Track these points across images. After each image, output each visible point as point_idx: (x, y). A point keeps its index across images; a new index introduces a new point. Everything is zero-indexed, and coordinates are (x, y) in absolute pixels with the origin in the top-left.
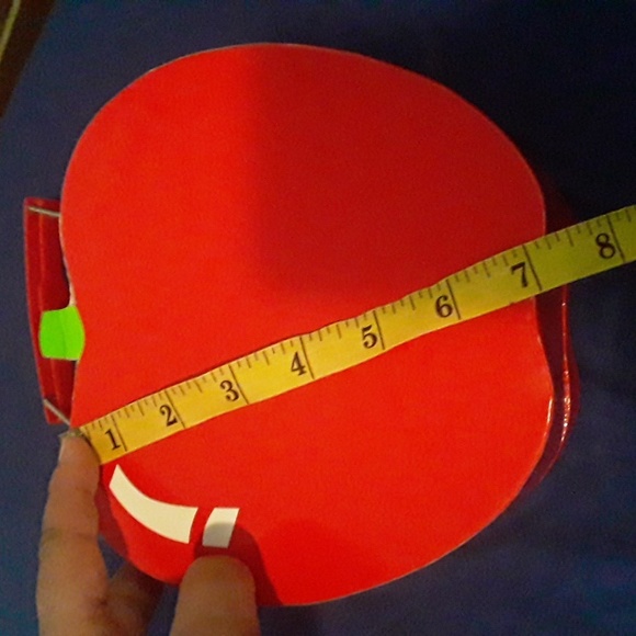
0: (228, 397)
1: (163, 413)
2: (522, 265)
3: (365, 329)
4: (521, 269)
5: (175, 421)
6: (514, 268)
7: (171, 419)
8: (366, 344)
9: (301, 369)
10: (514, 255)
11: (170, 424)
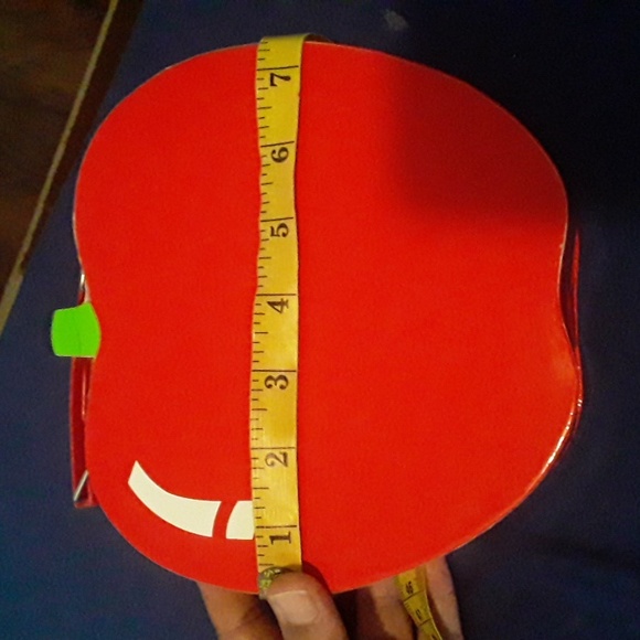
0: (282, 387)
1: (273, 464)
2: (272, 76)
3: (273, 235)
4: (275, 78)
5: (285, 455)
6: (272, 84)
7: (282, 458)
8: (284, 235)
9: (283, 303)
10: (262, 80)
11: (285, 463)
